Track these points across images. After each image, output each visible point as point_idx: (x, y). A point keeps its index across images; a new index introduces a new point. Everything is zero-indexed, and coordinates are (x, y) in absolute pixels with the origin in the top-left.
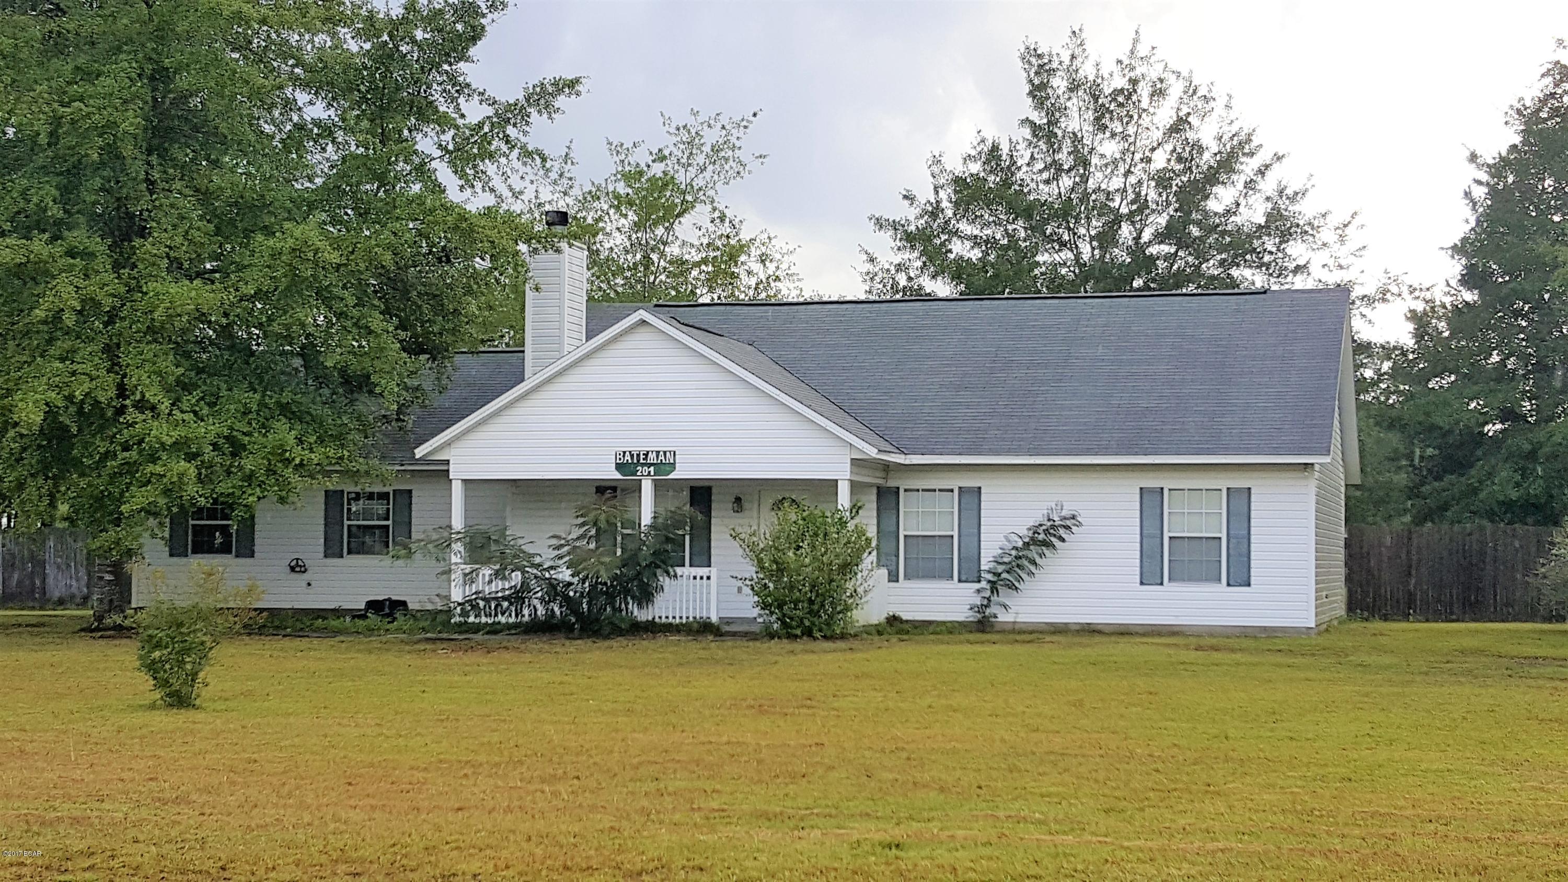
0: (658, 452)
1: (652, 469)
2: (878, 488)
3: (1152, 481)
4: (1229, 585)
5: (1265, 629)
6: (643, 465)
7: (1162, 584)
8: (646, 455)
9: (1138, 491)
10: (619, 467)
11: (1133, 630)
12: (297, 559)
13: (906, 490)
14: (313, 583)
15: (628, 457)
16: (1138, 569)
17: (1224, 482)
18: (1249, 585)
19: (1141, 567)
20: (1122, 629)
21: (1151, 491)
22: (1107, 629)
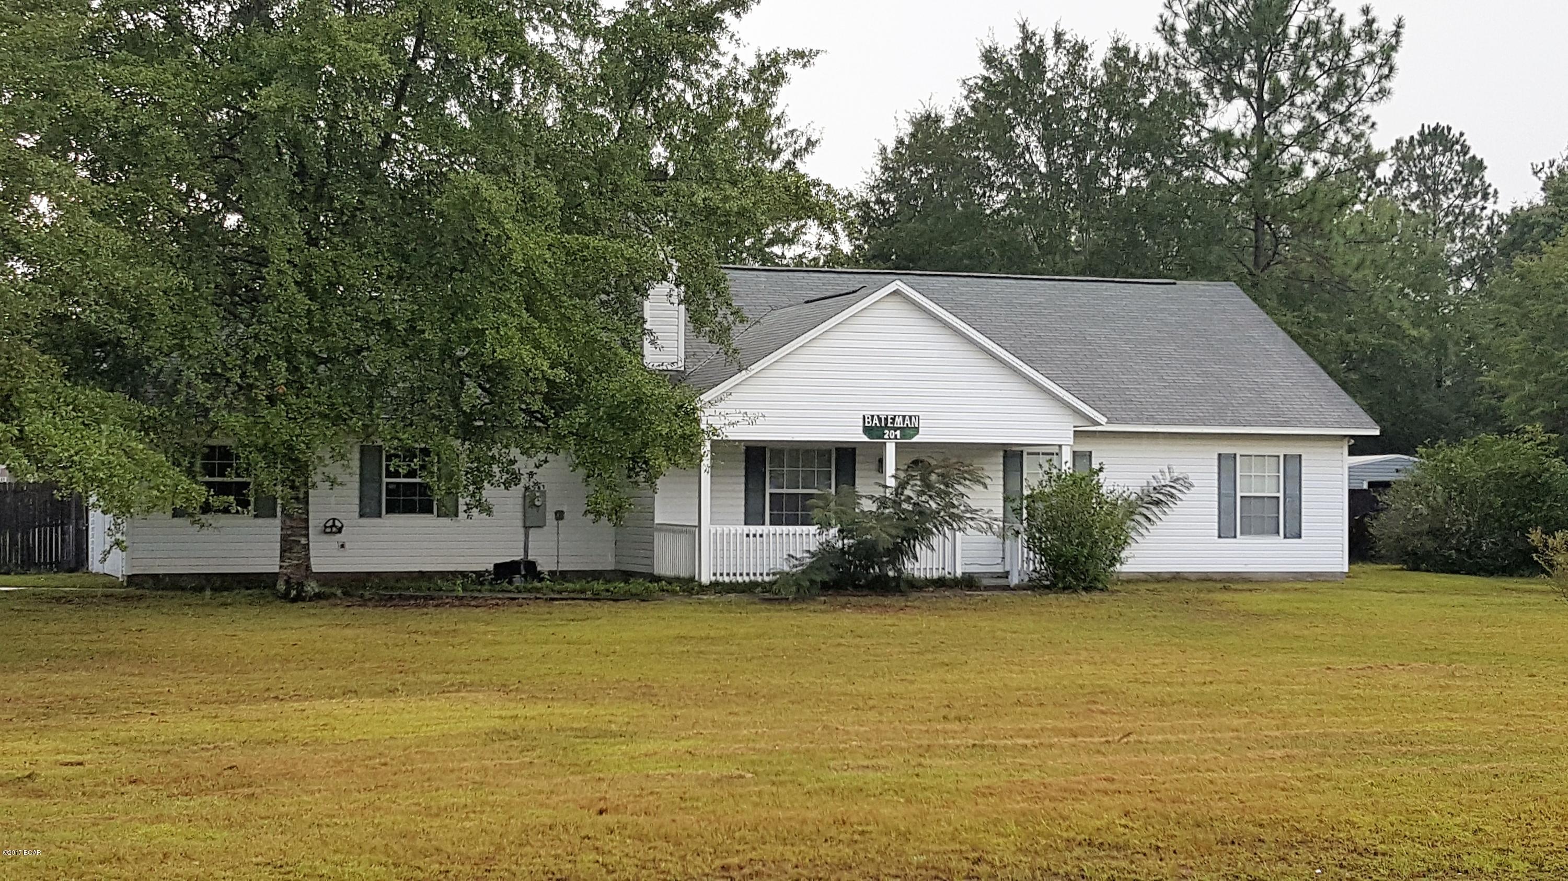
0: (904, 417)
1: (898, 432)
2: (1005, 451)
3: (1227, 449)
4: (1285, 537)
5: (1311, 574)
6: (890, 429)
7: (1235, 537)
8: (893, 419)
9: (1216, 457)
10: (867, 430)
11: (1215, 577)
12: (334, 519)
13: (1029, 454)
14: (347, 546)
15: (876, 421)
16: (1216, 525)
17: (1282, 450)
18: (1300, 537)
19: (1219, 523)
20: (1204, 576)
21: (1228, 456)
22: (1193, 577)
